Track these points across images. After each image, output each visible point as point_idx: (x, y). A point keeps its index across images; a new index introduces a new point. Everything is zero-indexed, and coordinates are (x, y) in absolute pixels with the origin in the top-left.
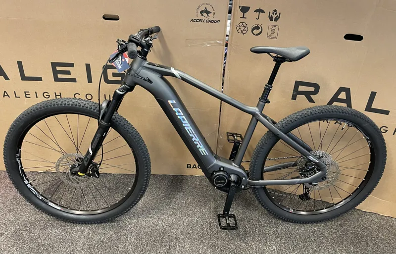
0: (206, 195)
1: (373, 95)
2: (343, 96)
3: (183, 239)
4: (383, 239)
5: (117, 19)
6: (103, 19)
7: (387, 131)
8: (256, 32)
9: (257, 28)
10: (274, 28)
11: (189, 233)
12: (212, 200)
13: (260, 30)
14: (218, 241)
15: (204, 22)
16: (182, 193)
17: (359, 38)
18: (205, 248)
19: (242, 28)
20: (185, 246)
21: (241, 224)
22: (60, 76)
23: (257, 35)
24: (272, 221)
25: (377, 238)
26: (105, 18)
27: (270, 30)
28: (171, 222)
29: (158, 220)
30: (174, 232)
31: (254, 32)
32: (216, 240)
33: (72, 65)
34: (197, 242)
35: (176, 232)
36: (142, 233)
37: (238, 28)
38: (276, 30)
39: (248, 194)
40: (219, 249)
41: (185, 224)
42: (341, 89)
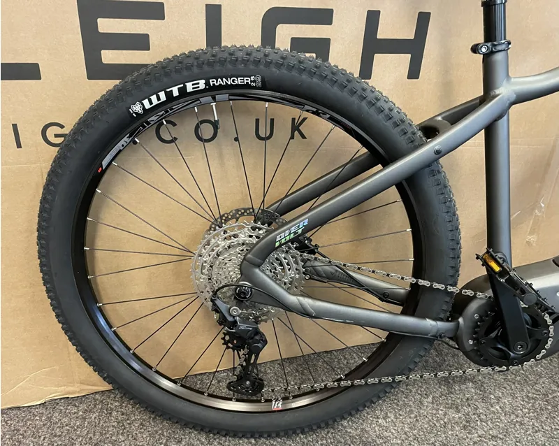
22: (109, 57)
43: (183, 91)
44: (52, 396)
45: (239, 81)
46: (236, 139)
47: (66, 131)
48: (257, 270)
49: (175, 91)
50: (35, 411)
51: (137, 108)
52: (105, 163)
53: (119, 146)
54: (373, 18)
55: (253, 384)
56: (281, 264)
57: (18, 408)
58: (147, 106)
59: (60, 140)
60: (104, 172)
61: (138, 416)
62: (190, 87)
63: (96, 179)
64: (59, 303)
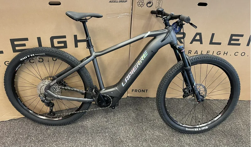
0: (127, 110)
1: (213, 35)
2: (198, 37)
3: (126, 141)
5: (59, 4)
6: (49, 5)
7: (220, 53)
8: (149, 5)
9: (150, 3)
10: (159, 2)
11: (128, 137)
12: (132, 112)
13: (152, 3)
14: (146, 136)
15: (117, 2)
16: (112, 113)
17: (205, 4)
18: (141, 142)
19: (141, 3)
20: (129, 145)
21: (154, 123)
22: (17, 48)
23: (150, 7)
26: (51, 4)
27: (157, 3)
28: (114, 132)
29: (105, 134)
30: (118, 138)
31: (148, 5)
32: (145, 136)
33: (26, 39)
34: (134, 140)
35: (119, 138)
36: (99, 144)
37: (138, 3)
38: (161, 4)
39: (151, 104)
40: (149, 141)
41: (123, 131)
42: (197, 34)
43: (30, 56)
44: (11, 119)
45: (41, 54)
46: (48, 61)
47: (9, 63)
48: (48, 90)
49: (29, 56)
50: (7, 122)
51: (21, 59)
52: (17, 69)
53: (19, 66)
54: (75, 37)
55: (53, 114)
56: (55, 88)
57: (3, 121)
58: (23, 59)
59: (8, 64)
60: (17, 71)
61: (31, 122)
62: (31, 55)
63: (15, 72)
64: (9, 98)
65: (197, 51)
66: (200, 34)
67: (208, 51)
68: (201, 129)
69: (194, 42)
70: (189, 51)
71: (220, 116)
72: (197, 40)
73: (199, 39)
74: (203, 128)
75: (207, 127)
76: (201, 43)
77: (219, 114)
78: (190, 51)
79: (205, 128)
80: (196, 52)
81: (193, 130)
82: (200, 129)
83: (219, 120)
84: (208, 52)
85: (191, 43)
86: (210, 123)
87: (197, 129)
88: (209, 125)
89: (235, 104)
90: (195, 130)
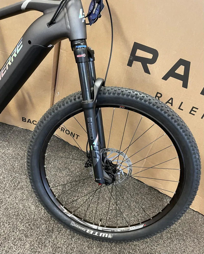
2: (181, 70)
4: (180, 234)
24: (77, 190)
25: (175, 232)
42: (182, 62)
65: (172, 99)
66: (187, 64)
67: (193, 107)
68: (99, 234)
69: (171, 78)
70: (158, 93)
71: (141, 226)
72: (178, 77)
73: (183, 74)
74: (104, 234)
75: (110, 236)
76: (185, 85)
77: (142, 223)
78: (159, 95)
79: (106, 236)
80: (170, 101)
81: (83, 229)
82: (96, 234)
83: (136, 232)
84: (194, 109)
85: (165, 78)
86: (119, 230)
87: (92, 232)
88: (116, 234)
89: (176, 218)
90: (88, 231)
